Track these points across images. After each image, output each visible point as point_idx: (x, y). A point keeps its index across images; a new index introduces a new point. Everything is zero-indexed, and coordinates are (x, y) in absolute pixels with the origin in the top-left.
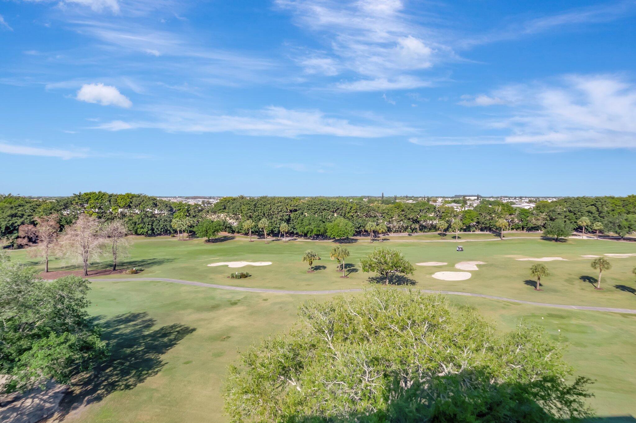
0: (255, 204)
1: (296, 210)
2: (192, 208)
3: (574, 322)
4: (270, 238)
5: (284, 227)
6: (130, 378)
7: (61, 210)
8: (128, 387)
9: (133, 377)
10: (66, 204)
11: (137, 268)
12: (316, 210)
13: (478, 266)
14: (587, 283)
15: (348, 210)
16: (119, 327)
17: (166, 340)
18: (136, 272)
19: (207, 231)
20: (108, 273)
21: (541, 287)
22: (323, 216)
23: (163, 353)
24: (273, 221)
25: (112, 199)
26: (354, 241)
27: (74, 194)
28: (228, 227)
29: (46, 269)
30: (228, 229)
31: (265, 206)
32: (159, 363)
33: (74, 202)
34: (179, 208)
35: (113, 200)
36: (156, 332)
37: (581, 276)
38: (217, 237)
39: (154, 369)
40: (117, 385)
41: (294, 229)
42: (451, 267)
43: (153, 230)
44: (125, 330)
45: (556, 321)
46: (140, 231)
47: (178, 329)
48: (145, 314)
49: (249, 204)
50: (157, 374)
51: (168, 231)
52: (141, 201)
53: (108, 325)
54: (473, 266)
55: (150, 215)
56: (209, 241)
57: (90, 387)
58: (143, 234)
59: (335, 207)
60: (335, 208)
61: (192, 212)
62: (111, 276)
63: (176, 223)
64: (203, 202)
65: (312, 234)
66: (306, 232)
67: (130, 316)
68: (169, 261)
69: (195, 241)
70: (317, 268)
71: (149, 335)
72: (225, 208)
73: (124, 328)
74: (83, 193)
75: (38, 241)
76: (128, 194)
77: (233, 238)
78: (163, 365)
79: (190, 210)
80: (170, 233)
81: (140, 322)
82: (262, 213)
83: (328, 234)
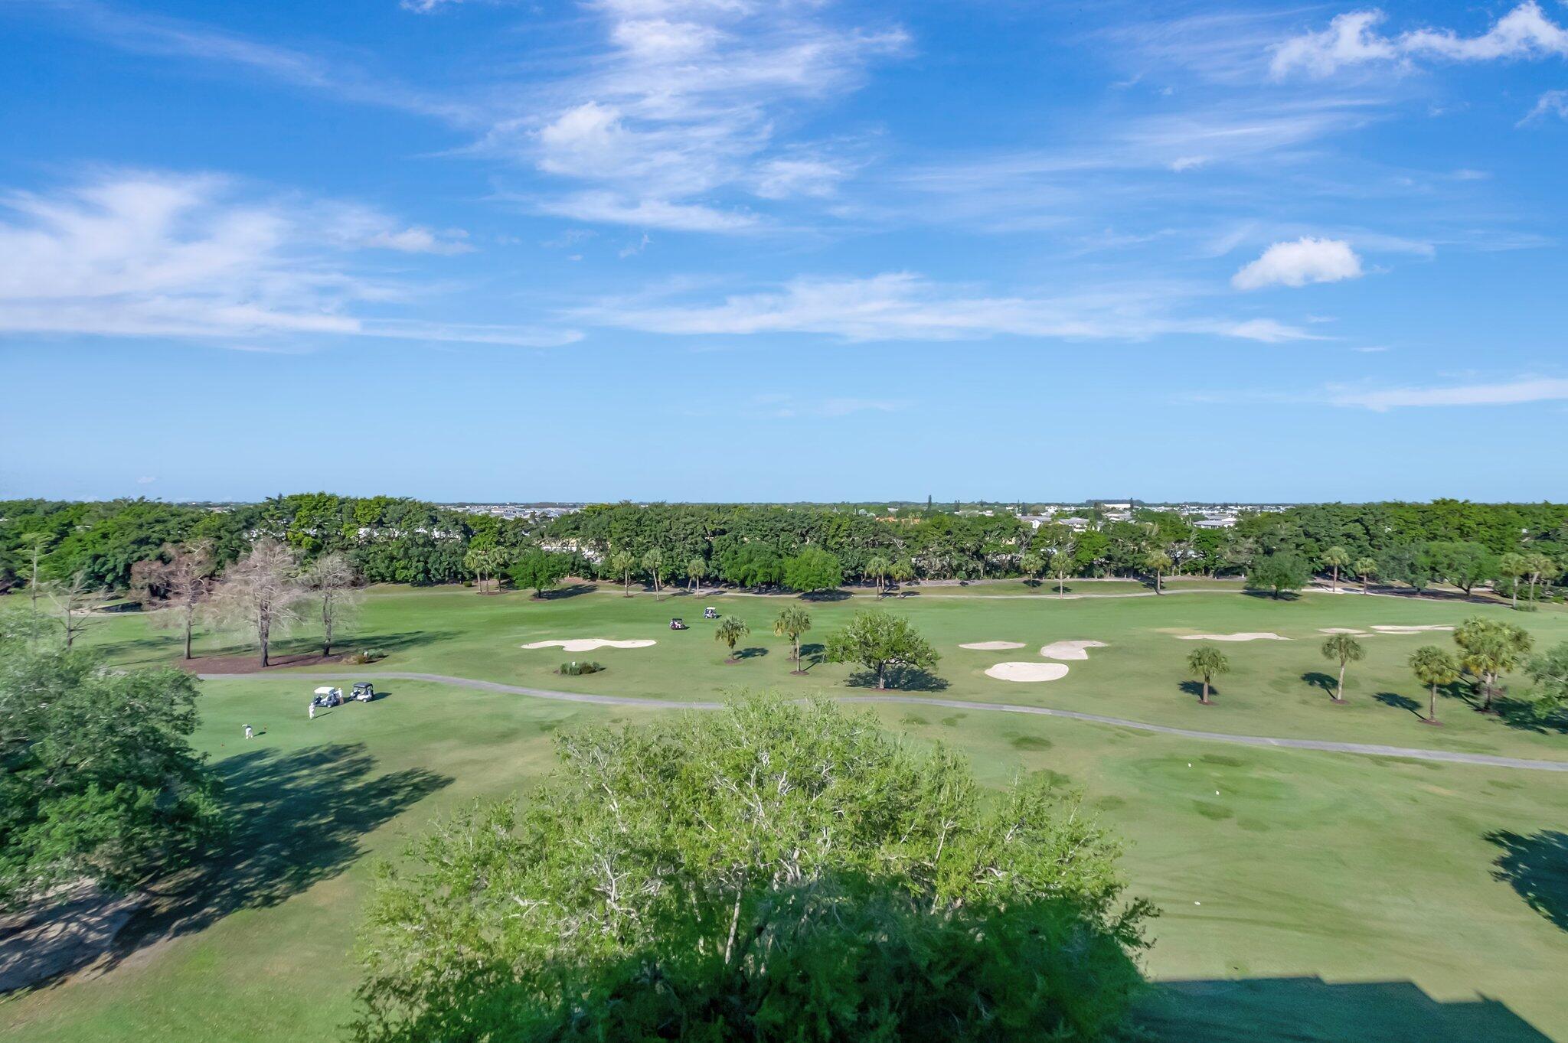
0: (639, 518)
1: (723, 532)
2: (510, 527)
3: (1255, 774)
4: (669, 590)
5: (697, 566)
6: (281, 882)
7: (239, 530)
8: (269, 901)
9: (288, 879)
10: (251, 517)
11: (372, 652)
12: (766, 531)
13: (1089, 650)
14: (1317, 690)
15: (831, 532)
16: (295, 774)
17: (384, 802)
18: (369, 660)
19: (535, 575)
20: (312, 661)
21: (1213, 698)
22: (780, 544)
23: (366, 830)
24: (674, 553)
25: (348, 508)
26: (843, 597)
27: (268, 498)
28: (583, 567)
29: (186, 652)
30: (581, 571)
31: (659, 522)
32: (350, 852)
33: (265, 515)
34: (483, 527)
35: (346, 507)
36: (370, 786)
37: (1307, 673)
38: (557, 588)
39: (337, 864)
40: (247, 898)
41: (719, 571)
42: (1031, 654)
43: (427, 571)
44: (307, 779)
45: (1216, 773)
46: (399, 576)
47: (416, 780)
48: (360, 746)
49: (626, 518)
50: (338, 875)
51: (457, 576)
52: (405, 511)
53: (276, 769)
54: (1077, 651)
55: (421, 541)
56: (539, 596)
57: (192, 900)
58: (407, 581)
59: (805, 525)
60: (804, 527)
61: (509, 535)
62: (319, 667)
63: (474, 559)
64: (533, 516)
65: (755, 582)
66: (741, 577)
67: (327, 750)
68: (446, 636)
69: (513, 595)
70: (748, 653)
71: (352, 793)
72: (577, 528)
73: (309, 775)
74: (286, 495)
75: (169, 594)
76: (379, 497)
77: (592, 589)
78: (359, 856)
79: (506, 531)
80: (463, 579)
81: (343, 765)
82: (653, 537)
83: (787, 582)
